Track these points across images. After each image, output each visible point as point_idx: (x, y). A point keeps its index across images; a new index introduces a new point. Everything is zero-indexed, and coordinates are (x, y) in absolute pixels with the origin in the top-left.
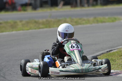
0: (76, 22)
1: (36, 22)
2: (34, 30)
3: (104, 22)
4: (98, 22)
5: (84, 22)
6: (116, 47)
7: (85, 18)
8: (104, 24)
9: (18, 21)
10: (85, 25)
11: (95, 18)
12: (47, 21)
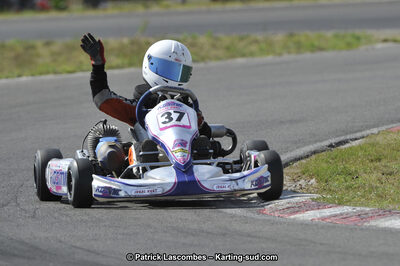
0: (228, 48)
3: (321, 49)
4: (299, 47)
5: (254, 48)
6: (361, 131)
7: (259, 36)
8: (318, 55)
9: (39, 43)
10: (258, 60)
11: (291, 35)
12: (132, 43)
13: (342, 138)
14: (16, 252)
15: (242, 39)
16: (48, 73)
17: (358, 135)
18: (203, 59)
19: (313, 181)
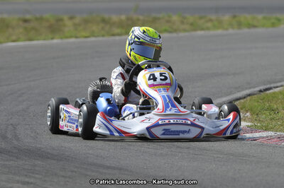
0: (192, 24)
1: (104, 21)
2: (100, 39)
3: (255, 26)
4: (240, 25)
5: (209, 25)
6: (280, 82)
7: (213, 17)
8: (253, 30)
9: (65, 18)
10: (212, 32)
11: (235, 17)
12: (128, 19)
13: (268, 86)
14: (49, 156)
15: (201, 18)
16: (71, 37)
17: (279, 84)
18: (175, 31)
19: (248, 114)
